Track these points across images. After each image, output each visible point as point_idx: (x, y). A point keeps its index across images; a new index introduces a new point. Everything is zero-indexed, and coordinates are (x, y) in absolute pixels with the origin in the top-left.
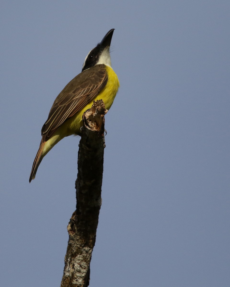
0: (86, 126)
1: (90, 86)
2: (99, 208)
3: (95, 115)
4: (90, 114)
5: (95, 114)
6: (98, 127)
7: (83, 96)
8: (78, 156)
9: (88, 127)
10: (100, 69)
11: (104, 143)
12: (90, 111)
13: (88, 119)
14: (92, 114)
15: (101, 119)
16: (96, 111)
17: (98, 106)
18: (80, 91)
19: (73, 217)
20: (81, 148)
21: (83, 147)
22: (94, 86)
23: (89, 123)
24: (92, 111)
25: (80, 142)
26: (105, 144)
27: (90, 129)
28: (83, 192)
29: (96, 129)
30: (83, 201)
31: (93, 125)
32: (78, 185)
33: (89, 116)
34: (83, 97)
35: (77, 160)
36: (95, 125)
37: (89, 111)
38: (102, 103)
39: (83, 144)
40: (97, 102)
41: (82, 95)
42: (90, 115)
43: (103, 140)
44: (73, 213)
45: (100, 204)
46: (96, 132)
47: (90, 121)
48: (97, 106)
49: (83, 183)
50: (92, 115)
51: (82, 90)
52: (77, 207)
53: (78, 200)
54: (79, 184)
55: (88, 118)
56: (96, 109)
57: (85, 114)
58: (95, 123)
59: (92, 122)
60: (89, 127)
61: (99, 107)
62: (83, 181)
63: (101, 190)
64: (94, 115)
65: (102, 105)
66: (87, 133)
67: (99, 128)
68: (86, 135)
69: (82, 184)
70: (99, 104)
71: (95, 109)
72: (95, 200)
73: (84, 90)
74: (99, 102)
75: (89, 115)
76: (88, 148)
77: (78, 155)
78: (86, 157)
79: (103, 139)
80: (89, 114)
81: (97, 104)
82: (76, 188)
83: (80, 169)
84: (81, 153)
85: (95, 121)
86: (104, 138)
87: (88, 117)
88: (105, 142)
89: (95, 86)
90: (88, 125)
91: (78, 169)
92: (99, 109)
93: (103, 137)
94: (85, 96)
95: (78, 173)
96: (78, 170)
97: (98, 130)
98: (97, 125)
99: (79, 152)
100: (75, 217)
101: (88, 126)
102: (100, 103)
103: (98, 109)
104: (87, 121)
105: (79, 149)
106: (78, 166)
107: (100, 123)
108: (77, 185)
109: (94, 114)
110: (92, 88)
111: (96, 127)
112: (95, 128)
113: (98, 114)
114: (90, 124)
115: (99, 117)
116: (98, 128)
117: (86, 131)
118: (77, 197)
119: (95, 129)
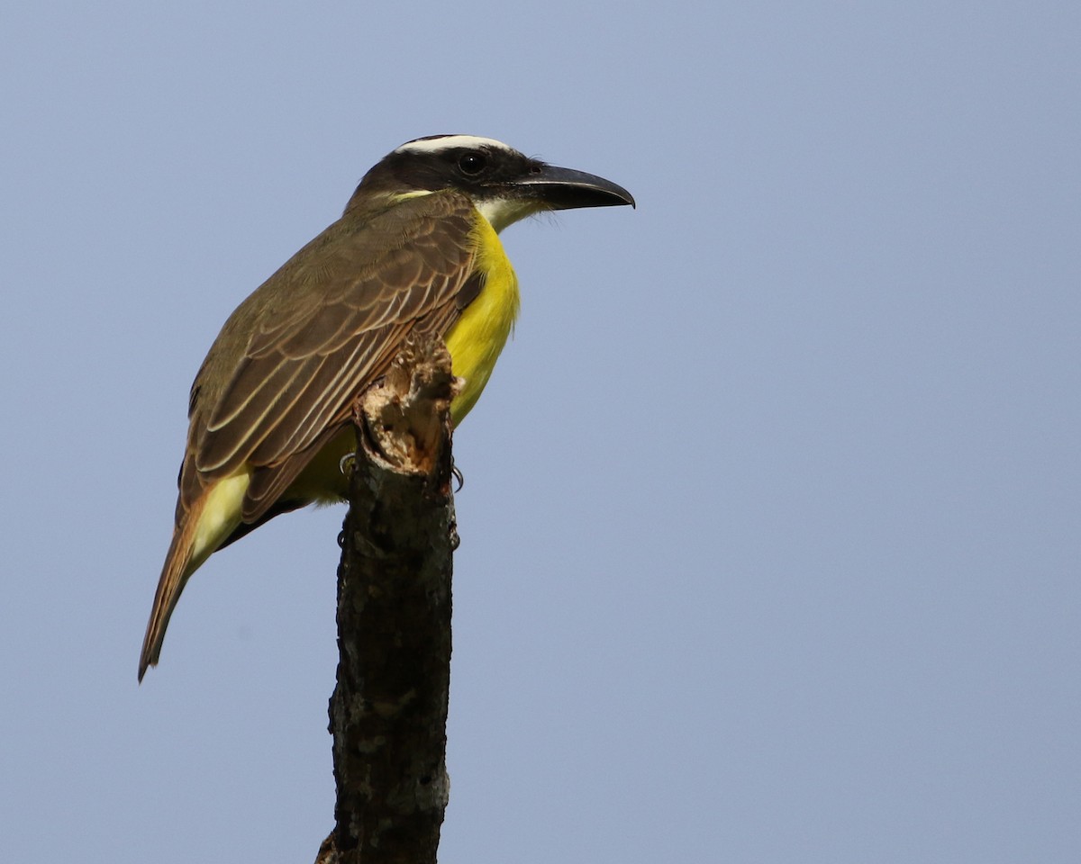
0: (368, 452)
1: (424, 279)
2: (436, 817)
3: (408, 405)
4: (387, 397)
5: (409, 401)
6: (426, 455)
7: (398, 323)
8: (339, 589)
9: (377, 459)
10: (454, 209)
11: (453, 525)
12: (385, 388)
13: (377, 422)
14: (397, 398)
15: (436, 419)
16: (412, 385)
17: (422, 361)
18: (384, 297)
19: (323, 859)
20: (349, 551)
21: (357, 549)
22: (440, 281)
23: (382, 438)
24: (396, 386)
25: (345, 524)
26: (459, 530)
27: (387, 465)
28: (366, 747)
29: (417, 466)
30: (366, 788)
31: (400, 449)
32: (340, 718)
33: (384, 410)
34: (399, 326)
35: (336, 605)
36: (409, 446)
37: (381, 386)
38: (440, 351)
39: (358, 533)
40: (418, 347)
41: (393, 319)
42: (388, 402)
43: (446, 517)
44: (323, 843)
45: (442, 798)
46: (413, 477)
47: (387, 428)
48: (414, 364)
49: (362, 708)
50: (395, 403)
51: (389, 293)
52: (340, 813)
53: (345, 782)
54: (348, 714)
55: (378, 419)
56: (413, 378)
57: (362, 397)
58: (412, 440)
59: (396, 436)
60: (384, 456)
61: (428, 368)
62: (362, 700)
63: (445, 738)
64: (403, 403)
65: (439, 357)
66: (373, 486)
67: (430, 462)
68: (372, 492)
69: (358, 711)
70: (425, 353)
71: (409, 376)
72: (418, 782)
73: (402, 295)
74: (424, 347)
75: (380, 405)
76: (380, 553)
77: (340, 583)
78: (371, 589)
79: (447, 510)
80: (383, 399)
81: (418, 354)
82: (331, 729)
83: (350, 647)
84: (350, 574)
85: (411, 432)
86: (453, 504)
87: (379, 414)
88: (457, 522)
89: (444, 279)
90: (376, 448)
91: (341, 643)
92: (425, 377)
93: (448, 501)
94: (407, 324)
95: (338, 661)
96: (337, 651)
97: (425, 469)
98: (420, 448)
99: (341, 571)
100: (334, 859)
101: (378, 455)
102: (429, 347)
103: (419, 376)
104: (376, 429)
105: (343, 559)
106: (340, 632)
107: (431, 438)
108: (337, 718)
109: (403, 399)
110: (432, 288)
111: (413, 455)
112: (413, 462)
113: (421, 397)
114: (386, 444)
115: (428, 411)
116: (426, 461)
117: (369, 475)
118: (336, 773)
119: (409, 466)
